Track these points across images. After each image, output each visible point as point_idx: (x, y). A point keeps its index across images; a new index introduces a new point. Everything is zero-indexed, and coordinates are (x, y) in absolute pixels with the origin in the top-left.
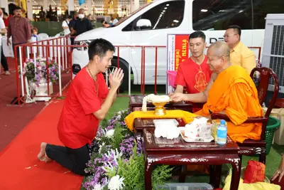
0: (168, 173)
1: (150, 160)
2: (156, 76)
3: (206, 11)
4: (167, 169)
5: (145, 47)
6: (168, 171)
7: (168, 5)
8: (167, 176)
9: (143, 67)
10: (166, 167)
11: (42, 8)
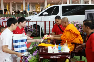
1: (40, 57)
2: (50, 31)
3: (68, 9)
4: (47, 60)
5: (46, 21)
9: (45, 28)
11: (15, 10)
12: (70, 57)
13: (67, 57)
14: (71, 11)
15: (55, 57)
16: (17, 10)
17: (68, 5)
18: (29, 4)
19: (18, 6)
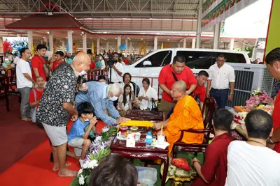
14: (196, 61)
17: (193, 49)
18: (129, 41)
19: (109, 45)
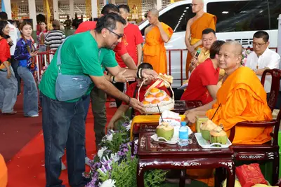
0: (161, 177)
1: (141, 165)
4: (161, 173)
6: (162, 175)
7: (187, 8)
8: (161, 180)
10: (159, 171)
11: (68, 17)
12: (230, 164)
13: (223, 163)
14: (236, 18)
15: (186, 164)
16: (72, 17)
